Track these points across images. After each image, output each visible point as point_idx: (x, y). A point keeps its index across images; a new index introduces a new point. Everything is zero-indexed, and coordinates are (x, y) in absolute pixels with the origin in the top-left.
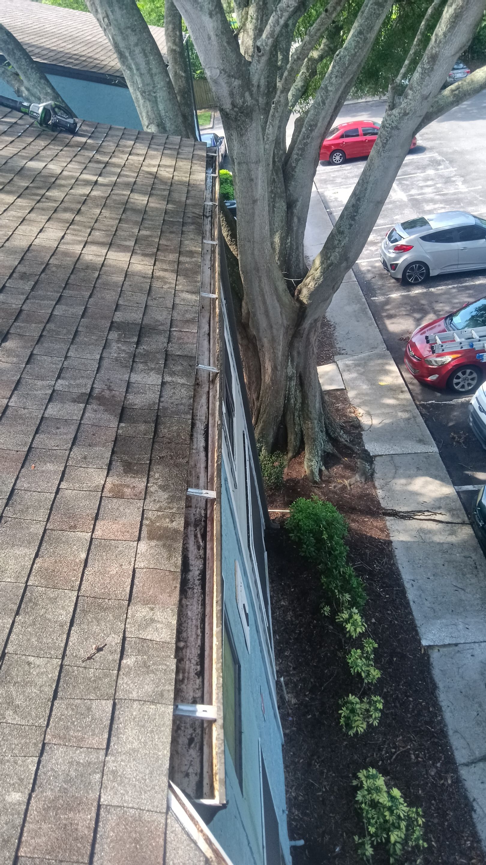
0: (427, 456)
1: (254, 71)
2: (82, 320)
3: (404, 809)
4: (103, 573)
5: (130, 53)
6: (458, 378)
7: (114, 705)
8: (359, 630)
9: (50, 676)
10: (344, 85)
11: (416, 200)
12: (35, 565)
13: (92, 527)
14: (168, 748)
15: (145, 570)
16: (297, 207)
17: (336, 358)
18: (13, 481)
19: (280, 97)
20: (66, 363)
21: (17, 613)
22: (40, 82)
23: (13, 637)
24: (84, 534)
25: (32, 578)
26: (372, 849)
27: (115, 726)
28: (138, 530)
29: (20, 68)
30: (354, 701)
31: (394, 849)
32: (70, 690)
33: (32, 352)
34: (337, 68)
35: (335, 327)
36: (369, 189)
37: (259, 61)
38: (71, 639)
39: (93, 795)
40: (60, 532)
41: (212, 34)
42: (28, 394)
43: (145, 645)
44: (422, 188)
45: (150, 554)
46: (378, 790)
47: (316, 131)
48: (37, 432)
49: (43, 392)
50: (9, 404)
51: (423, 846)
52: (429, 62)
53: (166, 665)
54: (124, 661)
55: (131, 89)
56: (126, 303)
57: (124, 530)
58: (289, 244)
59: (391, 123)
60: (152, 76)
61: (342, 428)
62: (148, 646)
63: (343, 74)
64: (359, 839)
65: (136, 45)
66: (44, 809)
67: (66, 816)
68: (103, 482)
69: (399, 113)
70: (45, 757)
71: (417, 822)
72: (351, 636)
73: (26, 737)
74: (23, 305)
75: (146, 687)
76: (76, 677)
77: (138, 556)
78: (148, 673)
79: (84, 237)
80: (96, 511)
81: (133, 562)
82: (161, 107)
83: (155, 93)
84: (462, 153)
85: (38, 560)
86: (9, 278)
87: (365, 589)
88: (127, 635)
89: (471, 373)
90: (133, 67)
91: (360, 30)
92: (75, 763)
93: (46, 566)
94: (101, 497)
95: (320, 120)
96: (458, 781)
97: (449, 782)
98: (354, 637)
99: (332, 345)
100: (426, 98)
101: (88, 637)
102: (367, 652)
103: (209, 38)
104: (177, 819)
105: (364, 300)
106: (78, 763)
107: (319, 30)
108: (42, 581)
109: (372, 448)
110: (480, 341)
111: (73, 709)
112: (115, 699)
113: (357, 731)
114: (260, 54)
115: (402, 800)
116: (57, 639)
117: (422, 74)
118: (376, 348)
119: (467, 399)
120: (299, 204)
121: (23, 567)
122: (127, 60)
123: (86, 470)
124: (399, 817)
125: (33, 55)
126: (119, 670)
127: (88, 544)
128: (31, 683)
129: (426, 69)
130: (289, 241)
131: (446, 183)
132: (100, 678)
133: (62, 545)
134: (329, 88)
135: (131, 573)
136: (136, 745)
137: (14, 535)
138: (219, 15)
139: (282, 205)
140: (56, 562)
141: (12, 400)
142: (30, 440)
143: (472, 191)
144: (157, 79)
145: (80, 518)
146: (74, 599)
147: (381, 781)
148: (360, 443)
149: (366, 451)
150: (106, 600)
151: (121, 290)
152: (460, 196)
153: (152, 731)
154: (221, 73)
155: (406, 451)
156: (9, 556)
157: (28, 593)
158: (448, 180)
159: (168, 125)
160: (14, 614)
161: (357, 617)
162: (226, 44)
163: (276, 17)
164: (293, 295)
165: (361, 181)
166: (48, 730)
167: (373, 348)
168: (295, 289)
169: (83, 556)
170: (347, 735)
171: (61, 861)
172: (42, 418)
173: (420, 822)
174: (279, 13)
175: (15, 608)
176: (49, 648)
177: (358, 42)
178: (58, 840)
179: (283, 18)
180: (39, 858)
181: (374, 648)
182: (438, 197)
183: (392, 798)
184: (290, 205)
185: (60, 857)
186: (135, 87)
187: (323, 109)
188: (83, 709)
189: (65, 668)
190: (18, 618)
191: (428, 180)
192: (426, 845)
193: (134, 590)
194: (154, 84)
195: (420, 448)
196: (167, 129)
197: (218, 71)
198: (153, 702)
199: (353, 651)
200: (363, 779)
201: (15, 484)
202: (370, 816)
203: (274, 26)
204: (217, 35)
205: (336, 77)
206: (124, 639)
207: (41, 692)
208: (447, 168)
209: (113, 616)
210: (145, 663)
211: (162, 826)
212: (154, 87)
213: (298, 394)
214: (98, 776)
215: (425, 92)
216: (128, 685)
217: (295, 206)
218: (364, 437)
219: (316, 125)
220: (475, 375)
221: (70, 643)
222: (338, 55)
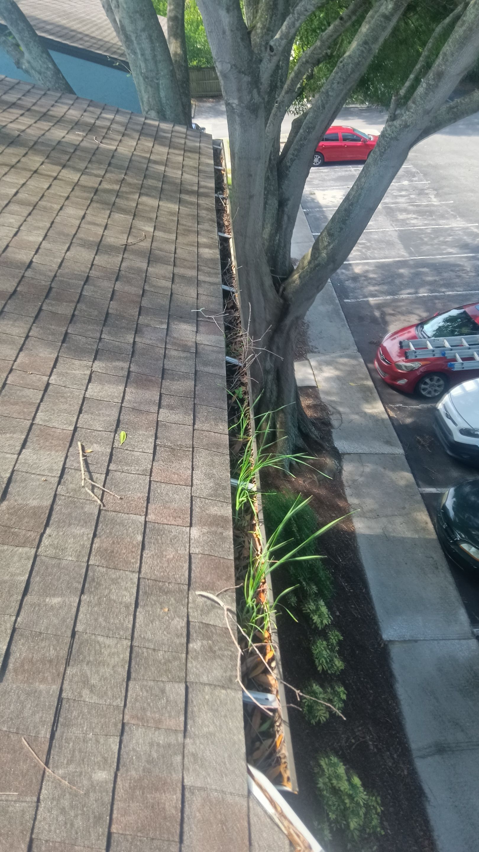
0: (393, 457)
1: (264, 70)
2: (111, 302)
3: (364, 797)
4: (161, 556)
5: (136, 38)
6: (426, 383)
7: (187, 688)
8: (325, 622)
9: (121, 656)
10: (344, 91)
11: (390, 208)
12: (94, 545)
13: (145, 510)
14: (242, 732)
15: (200, 556)
16: (288, 206)
17: (309, 356)
18: (63, 459)
19: (284, 97)
20: (100, 344)
21: (82, 592)
22: (41, 56)
23: (81, 616)
24: (138, 517)
25: (92, 558)
26: (330, 835)
27: (190, 709)
28: (189, 516)
29: (22, 40)
30: (317, 691)
31: (353, 835)
32: (142, 672)
33: (67, 331)
34: (340, 74)
35: (308, 325)
36: (363, 195)
37: (270, 60)
38: (138, 620)
39: (176, 777)
40: (114, 514)
41: (227, 28)
42: (67, 373)
43: (209, 630)
44: (396, 197)
45: (204, 541)
46: (338, 777)
47: (313, 133)
48: (80, 412)
49: (82, 373)
50: (50, 382)
51: (380, 834)
52: (434, 79)
53: (231, 651)
54: (191, 645)
55: (134, 74)
56: (152, 289)
57: (175, 514)
58: (277, 241)
59: (391, 133)
60: (156, 62)
61: (313, 424)
62: (211, 632)
63: (345, 81)
64: (319, 824)
65: (143, 30)
66: (130, 788)
67: (153, 796)
68: (150, 467)
69: (400, 125)
70: (125, 737)
71: (376, 811)
72: (317, 628)
73: (105, 716)
74: (52, 282)
75: (215, 672)
76: (146, 659)
77: (192, 542)
78: (215, 658)
79: (104, 218)
80: (147, 495)
81: (188, 547)
82: (162, 94)
83: (157, 79)
84: (436, 167)
85: (96, 540)
86: (35, 254)
87: (332, 583)
88: (191, 619)
89: (438, 380)
90: (138, 51)
91: (366, 40)
92: (155, 745)
93: (104, 546)
94: (150, 481)
95: (319, 124)
96: (413, 773)
97: (406, 773)
98: (320, 629)
99: (305, 343)
100: (428, 113)
101: (154, 619)
102: (332, 644)
103: (224, 33)
104: (259, 803)
105: (337, 301)
106: (158, 745)
107: (331, 36)
108: (103, 561)
109: (340, 445)
110: (451, 350)
111: (147, 691)
112: (186, 682)
113: (319, 720)
114: (272, 54)
115: (361, 789)
116: (124, 620)
117: (426, 89)
118: (348, 349)
119: (433, 405)
120: (290, 203)
121: (83, 546)
122: (133, 45)
123: (133, 453)
124: (358, 804)
125: (37, 29)
126: (187, 653)
127: (143, 527)
128: (103, 663)
129: (430, 85)
130: (277, 238)
131: (419, 194)
132: (169, 661)
133: (118, 527)
134: (330, 93)
135: (187, 557)
136: (212, 728)
137: (70, 514)
138: (236, 11)
139: (274, 202)
140: (113, 543)
141: (52, 378)
142: (75, 419)
143: (444, 204)
144: (161, 66)
145: (132, 500)
146: (136, 580)
147: (341, 769)
148: (330, 441)
149: (336, 448)
150: (167, 584)
151: (146, 276)
152: (433, 208)
153: (225, 716)
154: (231, 68)
155: (373, 451)
156: (67, 535)
157: (90, 573)
158: (421, 192)
159: (168, 113)
160: (79, 593)
161: (324, 609)
162: (239, 40)
163: (293, 19)
164: (278, 291)
165: (355, 187)
166: (126, 710)
167: (344, 349)
168: (280, 285)
169: (140, 538)
170: (309, 723)
171: (153, 839)
172: (84, 398)
173: (379, 810)
174: (296, 15)
175: (80, 587)
176: (117, 628)
177: (363, 51)
178: (147, 818)
179: (300, 21)
180: (131, 835)
181: (339, 640)
182: (411, 207)
183: (353, 786)
184: (282, 204)
185: (151, 835)
186: (138, 72)
187: (322, 113)
188: (156, 691)
189: (135, 649)
190: (84, 597)
191: (402, 190)
192: (383, 833)
193: (192, 575)
194: (158, 71)
195: (387, 449)
196: (167, 117)
197: (229, 66)
198: (223, 687)
199: (319, 643)
200: (324, 766)
201: (65, 463)
202: (330, 803)
203: (290, 28)
204: (232, 31)
205: (338, 83)
206: (188, 623)
207: (114, 672)
208: (422, 181)
209: (175, 600)
210: (210, 648)
211: (245, 809)
212: (157, 74)
213: (274, 387)
214: (179, 758)
215: (428, 107)
216: (197, 669)
217: (287, 205)
218: (334, 435)
219: (314, 128)
220: (442, 382)
221: (137, 625)
222: (341, 62)
